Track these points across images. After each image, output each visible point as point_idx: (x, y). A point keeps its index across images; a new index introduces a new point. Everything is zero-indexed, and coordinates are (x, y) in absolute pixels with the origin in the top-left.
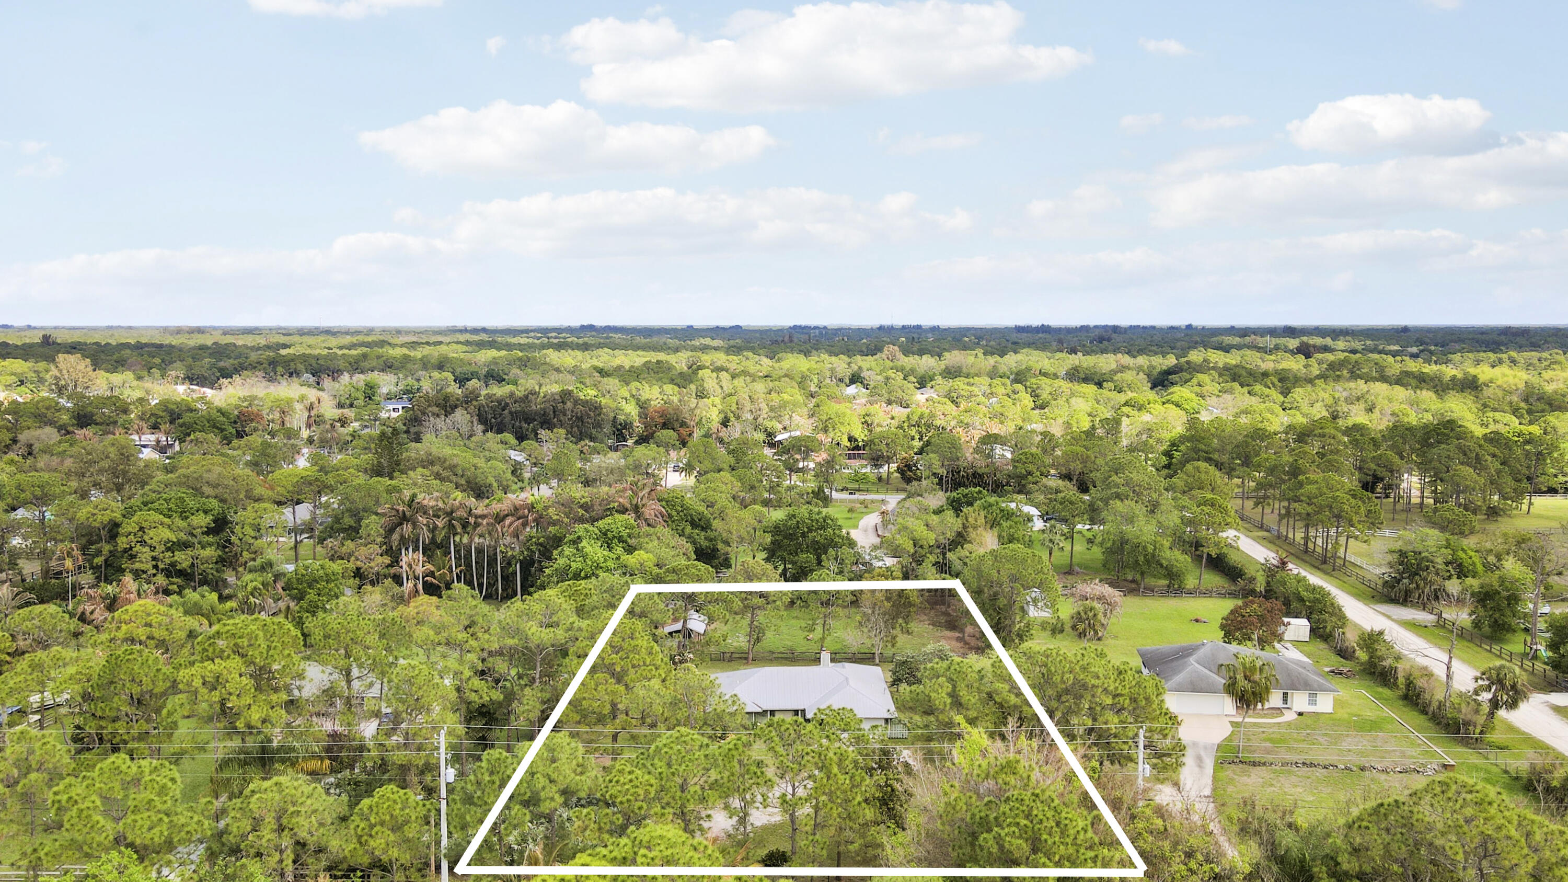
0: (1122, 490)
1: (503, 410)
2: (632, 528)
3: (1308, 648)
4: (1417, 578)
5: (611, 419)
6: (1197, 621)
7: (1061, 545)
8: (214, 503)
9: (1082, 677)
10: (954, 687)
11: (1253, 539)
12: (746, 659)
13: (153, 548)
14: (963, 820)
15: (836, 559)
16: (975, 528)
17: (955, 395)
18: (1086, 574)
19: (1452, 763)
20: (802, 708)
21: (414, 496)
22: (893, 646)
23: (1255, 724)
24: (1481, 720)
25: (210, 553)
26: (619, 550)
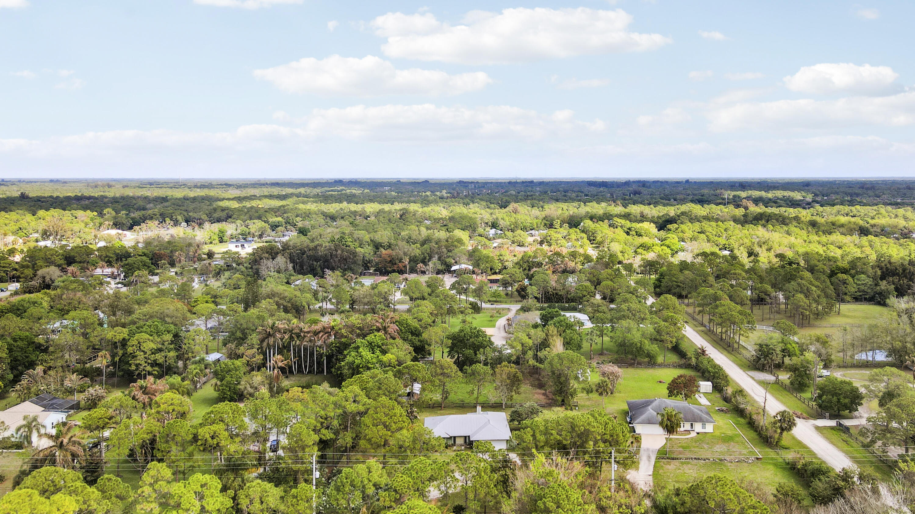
0: (627, 313)
1: (303, 255)
2: (383, 339)
3: (712, 397)
4: (768, 358)
5: (362, 258)
6: (660, 382)
7: (596, 341)
8: (172, 327)
9: (588, 427)
10: (534, 433)
11: (697, 332)
12: (441, 407)
13: (145, 353)
14: (532, 495)
15: (484, 353)
16: (552, 336)
17: (549, 238)
18: (610, 355)
19: (761, 457)
20: (468, 435)
21: (274, 323)
22: (511, 400)
23: (677, 439)
24: (777, 436)
25: (172, 354)
26: (378, 353)
